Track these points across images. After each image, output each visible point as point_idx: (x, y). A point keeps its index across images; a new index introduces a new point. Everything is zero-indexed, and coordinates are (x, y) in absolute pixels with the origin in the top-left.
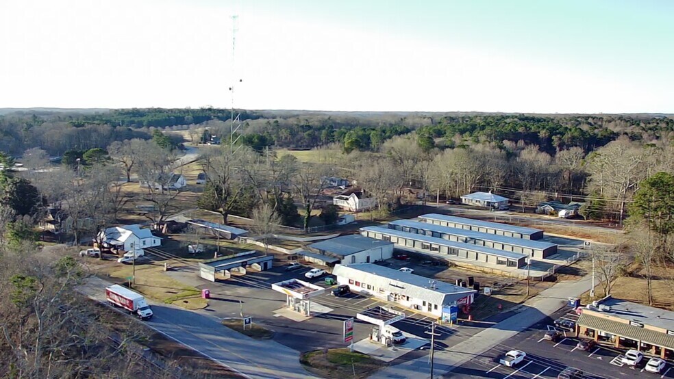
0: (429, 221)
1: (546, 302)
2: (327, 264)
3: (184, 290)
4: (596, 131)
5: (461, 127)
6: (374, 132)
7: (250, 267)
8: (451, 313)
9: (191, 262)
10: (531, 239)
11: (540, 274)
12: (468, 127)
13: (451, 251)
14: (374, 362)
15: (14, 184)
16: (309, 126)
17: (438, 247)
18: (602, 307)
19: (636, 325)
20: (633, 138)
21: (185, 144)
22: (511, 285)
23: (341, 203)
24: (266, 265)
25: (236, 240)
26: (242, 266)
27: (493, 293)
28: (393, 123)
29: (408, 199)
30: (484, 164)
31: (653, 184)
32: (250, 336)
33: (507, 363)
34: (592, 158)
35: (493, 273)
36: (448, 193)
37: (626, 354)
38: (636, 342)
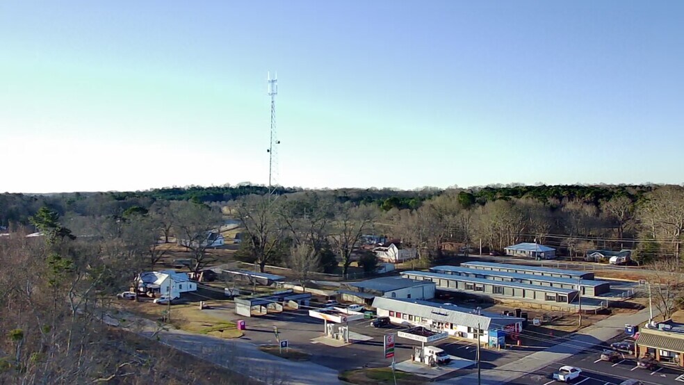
0: (472, 267)
1: (602, 330)
2: (366, 300)
3: (219, 324)
6: (413, 200)
7: (286, 305)
8: (499, 337)
9: (227, 303)
10: (581, 279)
11: (594, 308)
13: (496, 290)
14: (417, 378)
16: (347, 197)
17: (481, 286)
22: (562, 318)
23: (382, 255)
24: (303, 301)
25: (273, 285)
26: (278, 304)
27: (543, 324)
29: (450, 251)
32: (287, 358)
33: (562, 378)
35: (541, 308)
36: (491, 246)
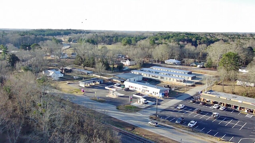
0: (154, 69)
1: (192, 92)
2: (121, 81)
3: (75, 90)
4: (212, 39)
5: (165, 37)
6: (133, 38)
7: (95, 83)
8: (162, 95)
9: (75, 81)
10: (188, 74)
11: (191, 84)
12: (167, 37)
13: (162, 78)
14: (139, 108)
15: (10, 56)
16: (109, 36)
17: (157, 76)
18: (208, 92)
19: (218, 97)
20: (225, 41)
21: (63, 42)
22: (181, 88)
23: (124, 63)
24: (101, 82)
25: (89, 75)
26: (93, 82)
27: (175, 90)
28: (140, 35)
29: (147, 61)
30: (173, 50)
31: (227, 56)
32: (99, 102)
33: (179, 108)
34: (209, 47)
35: (175, 84)
36: (160, 60)
37: (214, 105)
38: (218, 102)
